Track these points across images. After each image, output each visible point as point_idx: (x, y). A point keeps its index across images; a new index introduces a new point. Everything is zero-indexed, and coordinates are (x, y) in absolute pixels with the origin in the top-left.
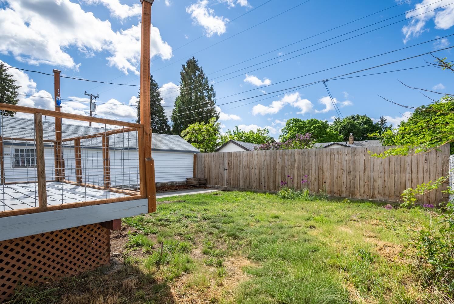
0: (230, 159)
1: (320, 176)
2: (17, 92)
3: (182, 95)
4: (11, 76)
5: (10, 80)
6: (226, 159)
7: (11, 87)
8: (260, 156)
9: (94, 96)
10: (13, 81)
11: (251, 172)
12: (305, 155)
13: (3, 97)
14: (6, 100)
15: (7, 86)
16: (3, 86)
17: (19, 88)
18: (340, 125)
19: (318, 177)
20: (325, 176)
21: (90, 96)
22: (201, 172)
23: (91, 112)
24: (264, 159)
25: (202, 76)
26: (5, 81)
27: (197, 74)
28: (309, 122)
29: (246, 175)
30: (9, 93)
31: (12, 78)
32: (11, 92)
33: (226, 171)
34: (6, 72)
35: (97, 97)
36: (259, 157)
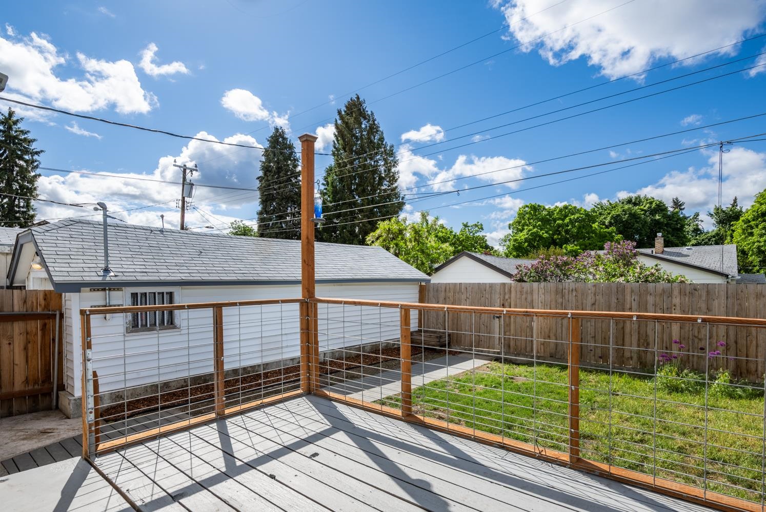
0: (507, 297)
1: (739, 341)
2: (36, 161)
3: (339, 165)
4: (26, 133)
5: (25, 140)
6: (497, 296)
7: (26, 151)
8: (583, 294)
9: (189, 169)
10: (30, 142)
11: (560, 326)
12: (700, 296)
13: (13, 171)
14: (17, 175)
15: (20, 150)
16: (13, 151)
17: (41, 154)
18: (609, 214)
19: (736, 342)
20: (754, 342)
21: (182, 169)
22: (437, 319)
23: (183, 198)
24: (593, 301)
25: (373, 129)
26: (17, 141)
27: (363, 126)
28: (561, 210)
29: (547, 331)
30: (22, 163)
31: (30, 136)
32: (26, 161)
33: (497, 320)
34: (19, 125)
35: (194, 170)
36: (579, 296)
